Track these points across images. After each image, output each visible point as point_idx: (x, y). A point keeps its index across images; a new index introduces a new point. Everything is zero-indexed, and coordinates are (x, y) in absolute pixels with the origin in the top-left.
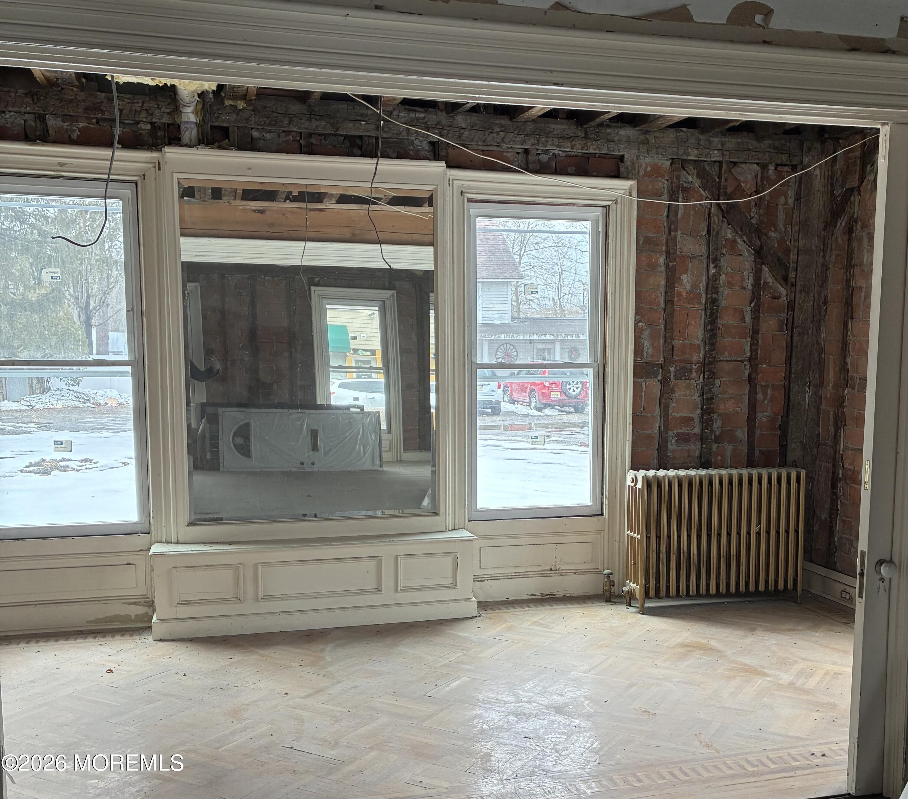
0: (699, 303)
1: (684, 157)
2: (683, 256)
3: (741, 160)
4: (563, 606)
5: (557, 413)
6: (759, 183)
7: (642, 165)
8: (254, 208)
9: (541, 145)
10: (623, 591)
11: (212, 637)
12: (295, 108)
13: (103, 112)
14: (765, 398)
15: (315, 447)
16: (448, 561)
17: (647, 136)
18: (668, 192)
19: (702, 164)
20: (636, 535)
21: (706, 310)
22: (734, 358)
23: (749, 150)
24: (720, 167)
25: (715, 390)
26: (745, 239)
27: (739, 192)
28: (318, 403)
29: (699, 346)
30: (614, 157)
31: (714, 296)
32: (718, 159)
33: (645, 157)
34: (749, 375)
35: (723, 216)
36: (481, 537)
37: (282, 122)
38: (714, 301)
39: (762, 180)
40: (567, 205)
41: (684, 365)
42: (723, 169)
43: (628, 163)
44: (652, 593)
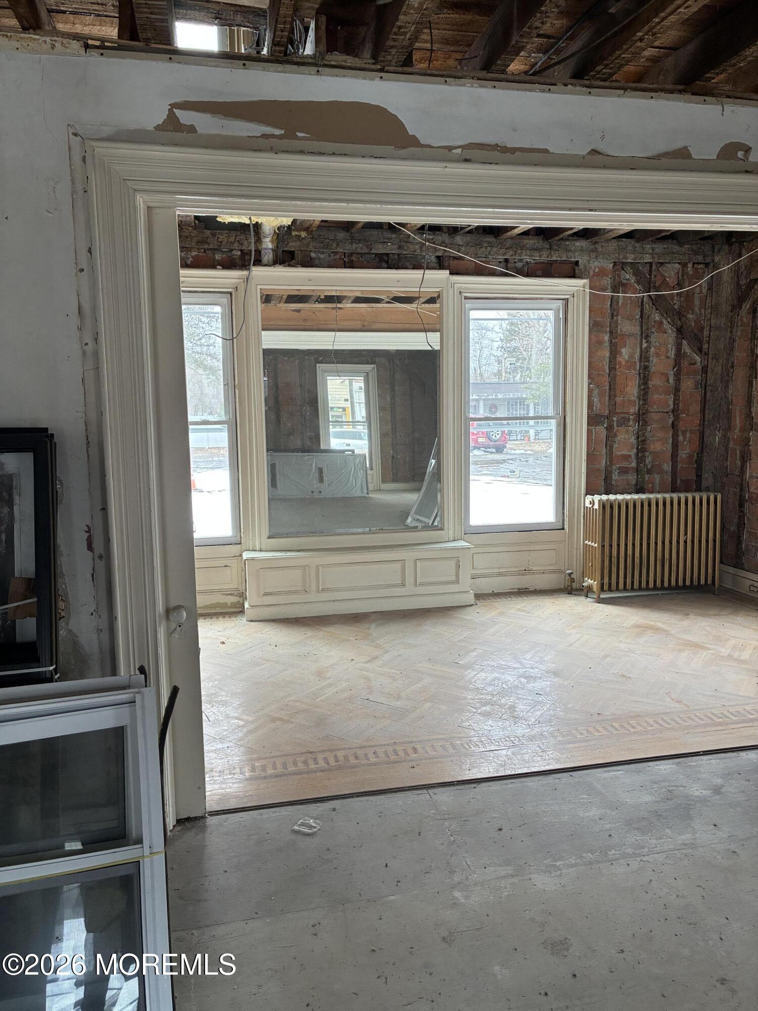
0: (635, 369)
1: (624, 261)
2: (623, 335)
3: (667, 261)
4: (536, 597)
5: (483, 453)
6: (680, 278)
7: (591, 267)
8: (293, 309)
9: (517, 256)
10: (583, 586)
11: (287, 619)
12: (341, 235)
13: (209, 244)
14: (685, 440)
15: (321, 480)
16: (453, 563)
17: (596, 246)
18: (611, 287)
19: (637, 265)
20: (593, 544)
21: (639, 374)
22: (661, 410)
23: (673, 253)
24: (651, 266)
25: (647, 434)
26: (669, 320)
27: (665, 285)
28: (322, 448)
29: (635, 401)
30: (570, 262)
31: (646, 363)
32: (649, 261)
33: (594, 262)
34: (673, 423)
35: (653, 304)
36: (477, 546)
37: (332, 246)
38: (646, 368)
39: (683, 275)
40: (536, 299)
41: (624, 415)
42: (653, 269)
43: (581, 266)
44: (606, 587)
